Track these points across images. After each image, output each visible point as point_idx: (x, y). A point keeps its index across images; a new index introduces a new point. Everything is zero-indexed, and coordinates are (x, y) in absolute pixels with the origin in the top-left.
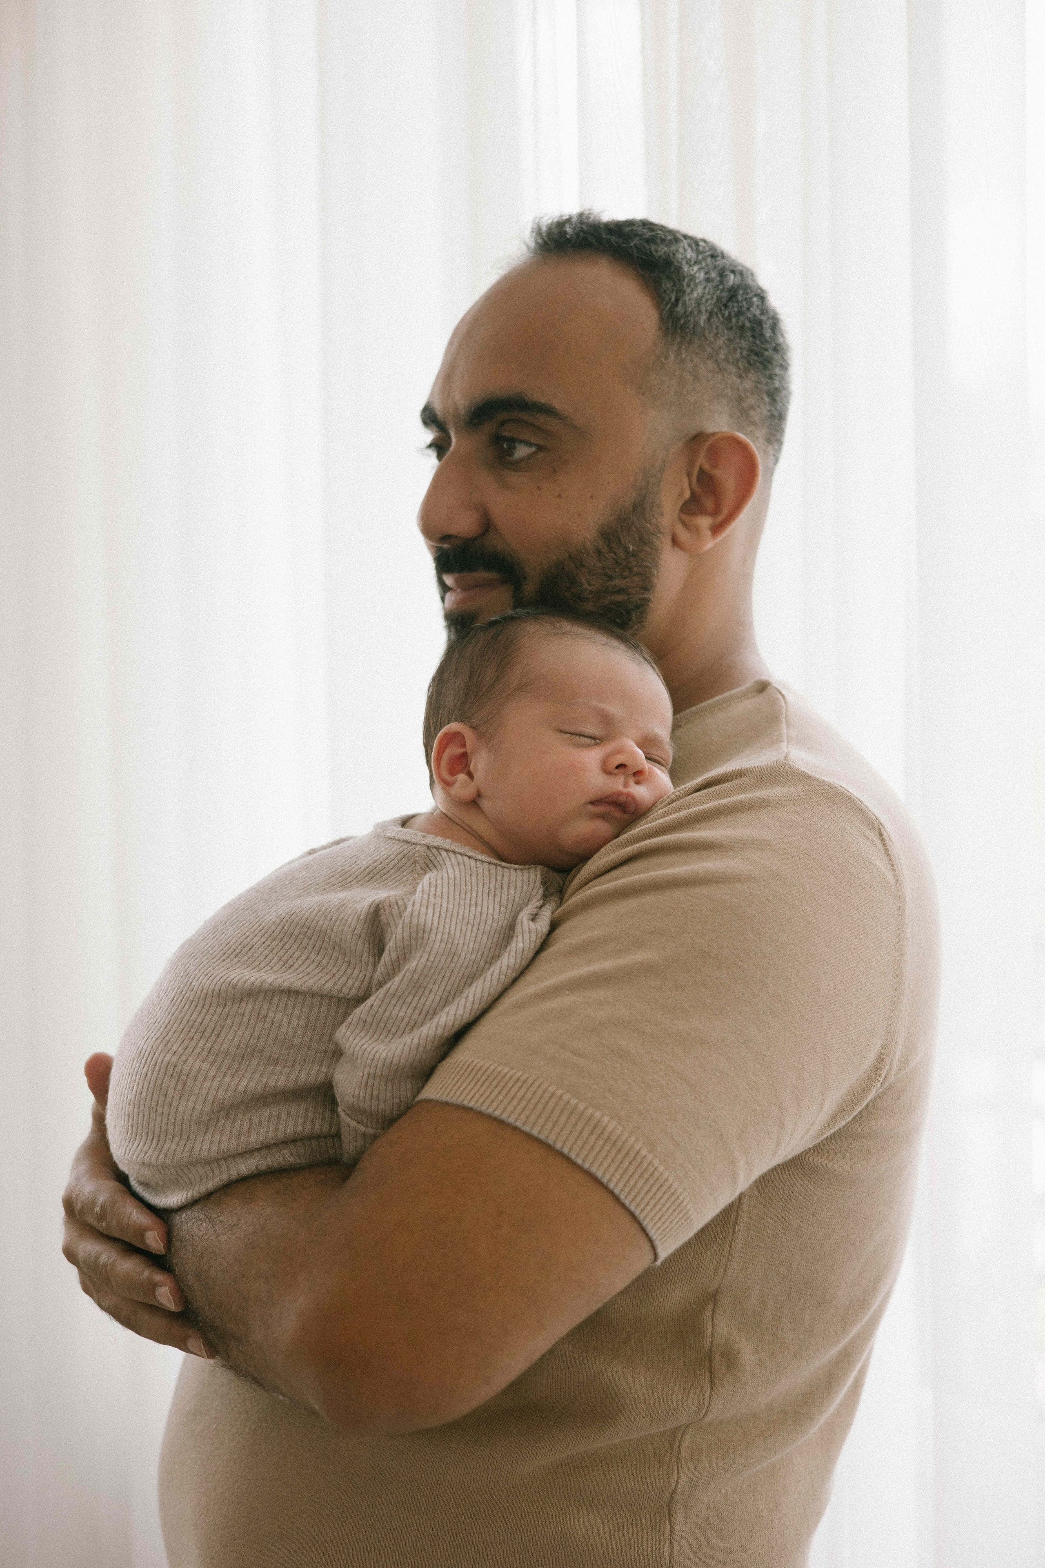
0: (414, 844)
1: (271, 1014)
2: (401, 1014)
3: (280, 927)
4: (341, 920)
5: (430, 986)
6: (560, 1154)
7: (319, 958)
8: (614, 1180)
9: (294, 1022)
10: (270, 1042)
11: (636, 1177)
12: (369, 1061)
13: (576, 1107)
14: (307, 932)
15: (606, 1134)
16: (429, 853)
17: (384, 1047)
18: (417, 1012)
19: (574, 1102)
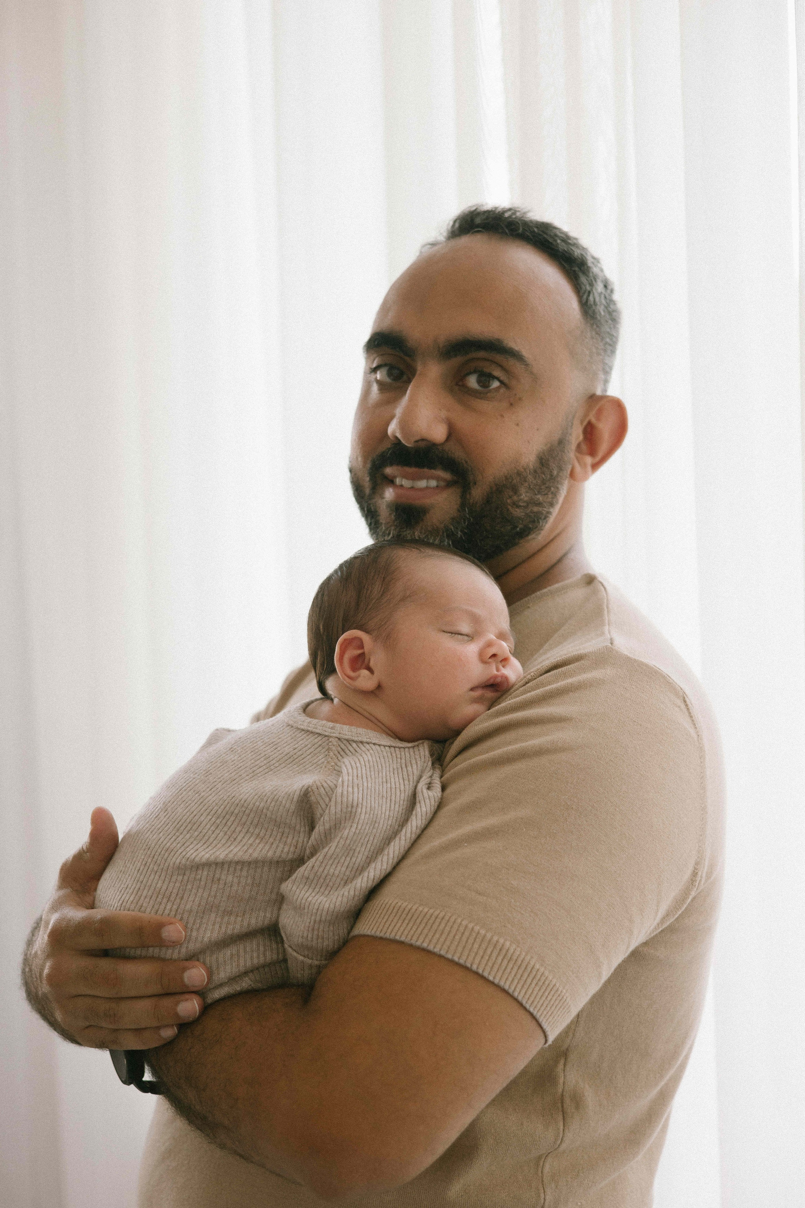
0: (326, 736)
1: (223, 877)
2: (337, 872)
3: (222, 807)
4: (276, 802)
5: (358, 849)
6: (477, 973)
7: (257, 831)
8: (518, 990)
9: (243, 881)
10: (224, 899)
11: (533, 985)
12: (314, 911)
13: (485, 936)
14: (245, 811)
15: (509, 955)
16: (340, 743)
17: (325, 899)
18: (349, 869)
19: (483, 932)
